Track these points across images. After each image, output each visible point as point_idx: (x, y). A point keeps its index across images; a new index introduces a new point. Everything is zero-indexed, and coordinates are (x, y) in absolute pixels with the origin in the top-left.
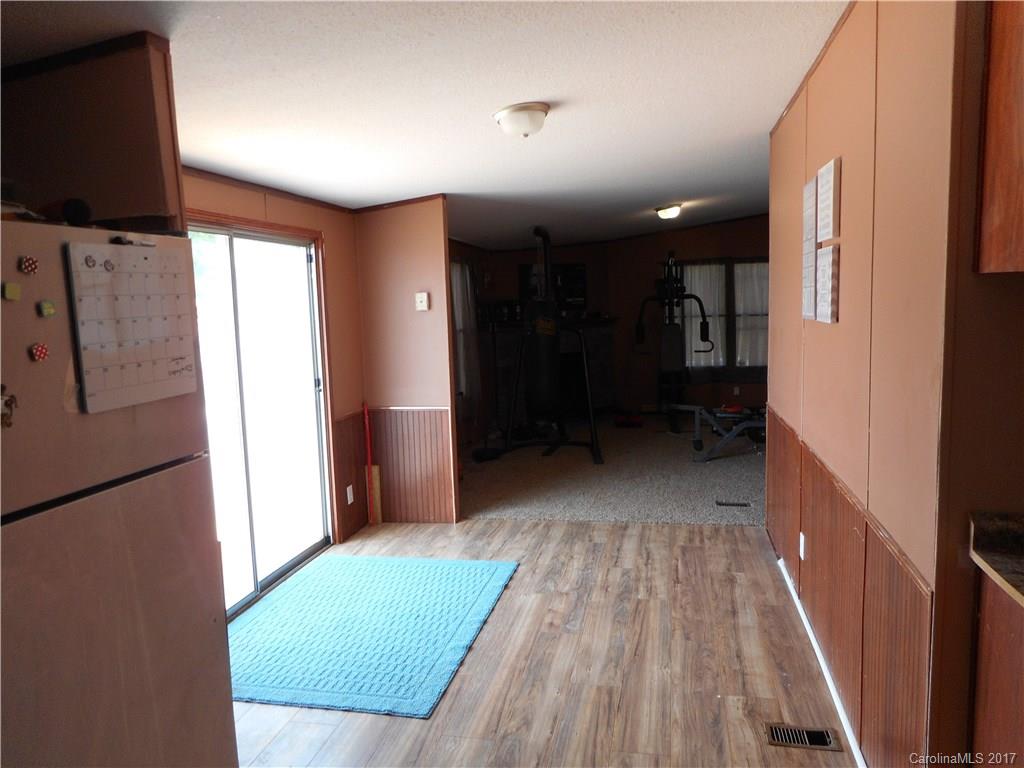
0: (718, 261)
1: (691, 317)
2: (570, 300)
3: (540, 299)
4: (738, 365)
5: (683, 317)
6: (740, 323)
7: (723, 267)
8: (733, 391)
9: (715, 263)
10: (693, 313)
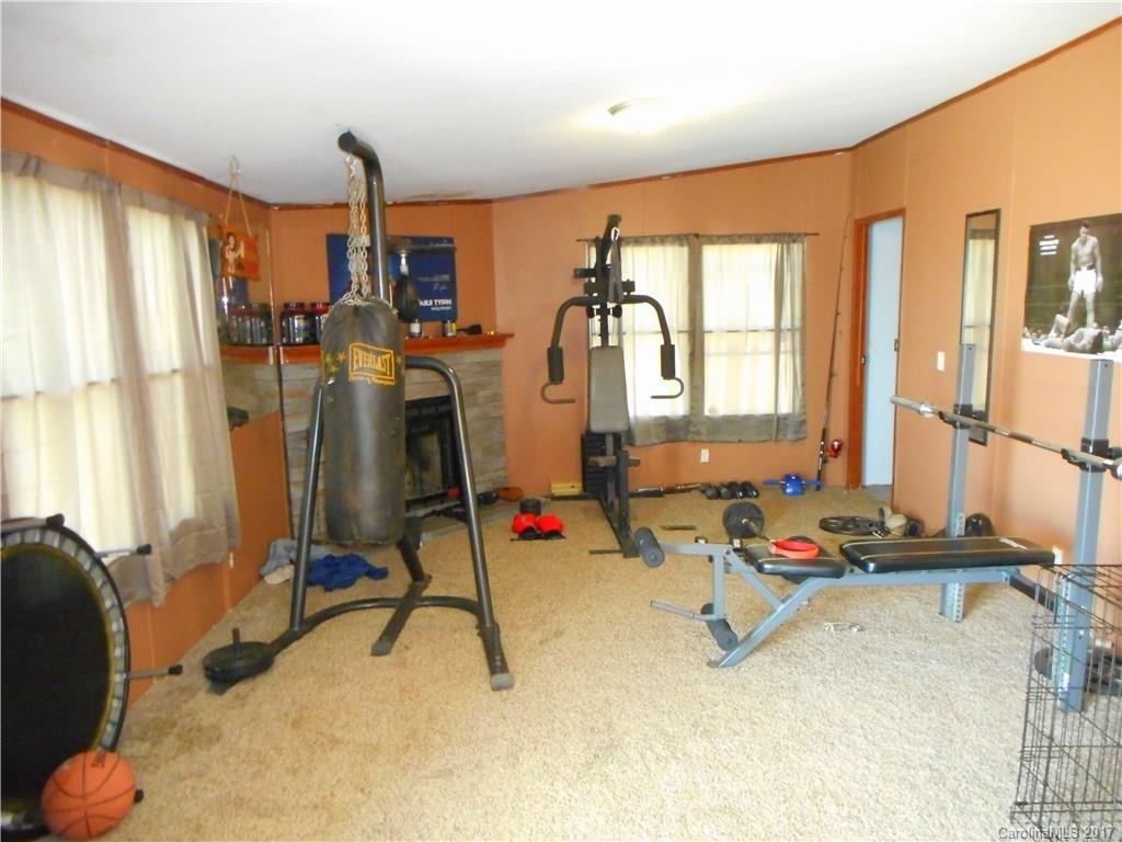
0: (680, 239)
1: (634, 333)
2: (425, 303)
3: (359, 302)
4: (707, 413)
5: (620, 333)
6: (711, 344)
7: (685, 250)
8: (698, 456)
9: (673, 243)
10: (637, 328)
